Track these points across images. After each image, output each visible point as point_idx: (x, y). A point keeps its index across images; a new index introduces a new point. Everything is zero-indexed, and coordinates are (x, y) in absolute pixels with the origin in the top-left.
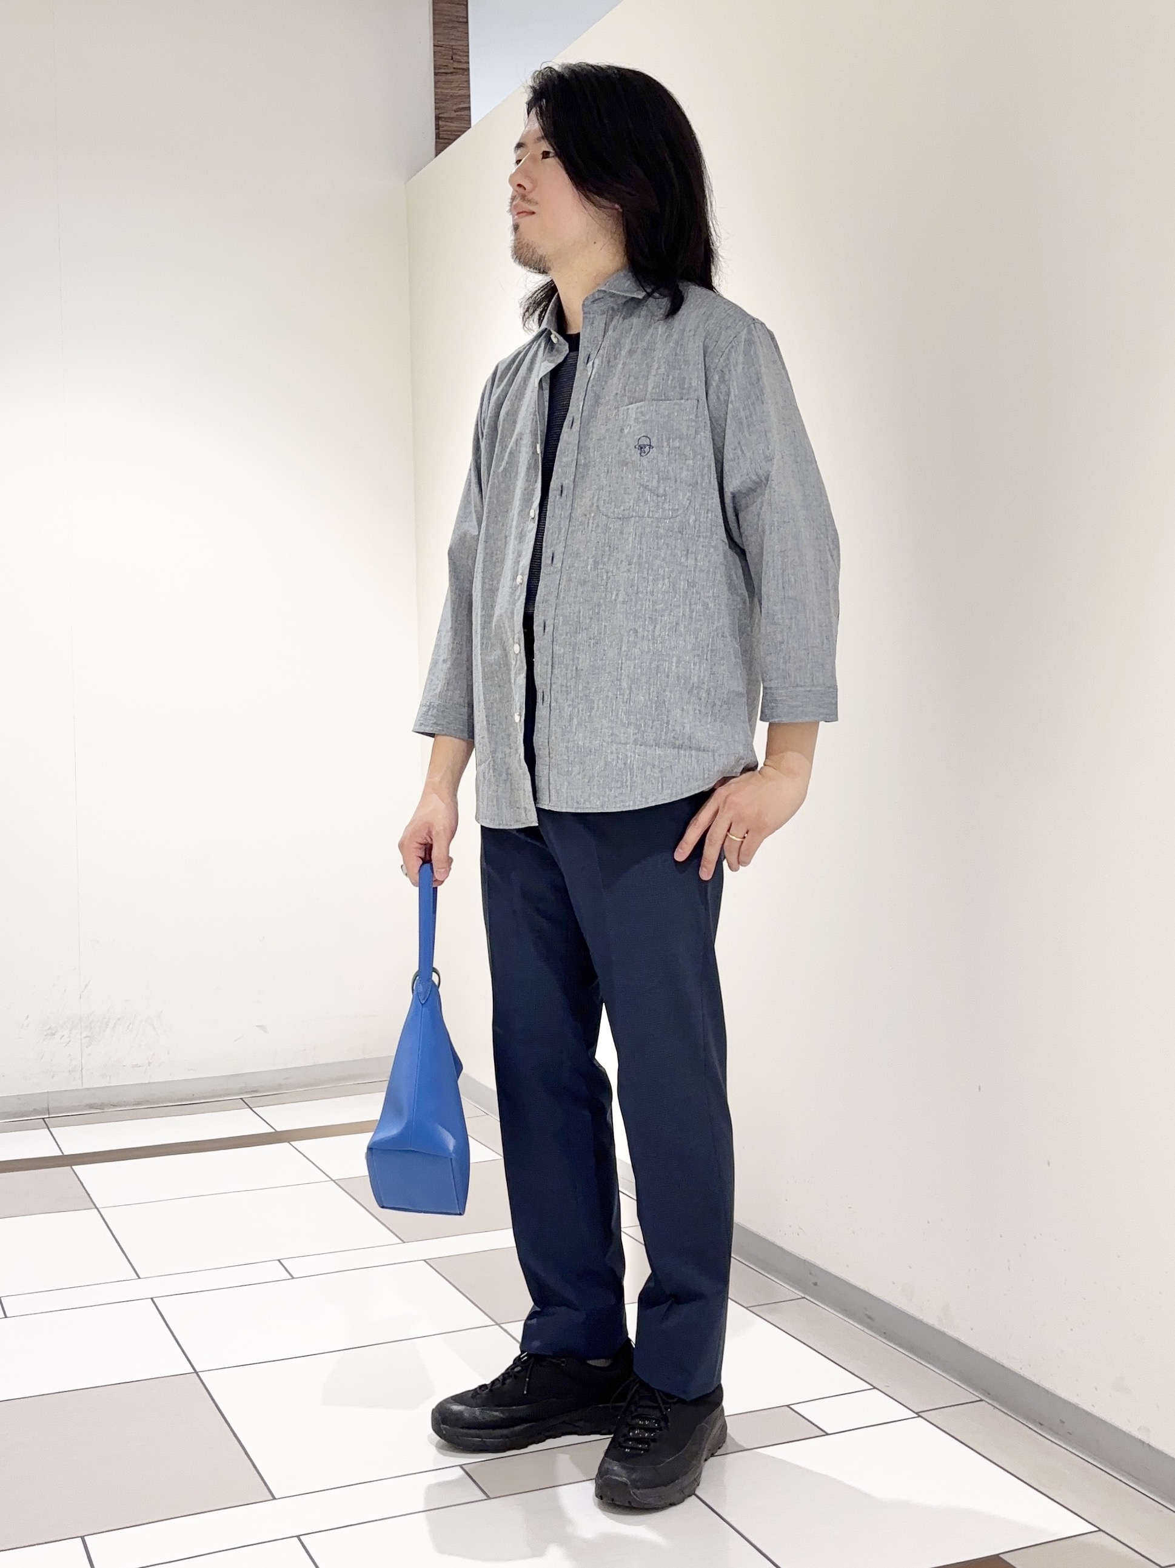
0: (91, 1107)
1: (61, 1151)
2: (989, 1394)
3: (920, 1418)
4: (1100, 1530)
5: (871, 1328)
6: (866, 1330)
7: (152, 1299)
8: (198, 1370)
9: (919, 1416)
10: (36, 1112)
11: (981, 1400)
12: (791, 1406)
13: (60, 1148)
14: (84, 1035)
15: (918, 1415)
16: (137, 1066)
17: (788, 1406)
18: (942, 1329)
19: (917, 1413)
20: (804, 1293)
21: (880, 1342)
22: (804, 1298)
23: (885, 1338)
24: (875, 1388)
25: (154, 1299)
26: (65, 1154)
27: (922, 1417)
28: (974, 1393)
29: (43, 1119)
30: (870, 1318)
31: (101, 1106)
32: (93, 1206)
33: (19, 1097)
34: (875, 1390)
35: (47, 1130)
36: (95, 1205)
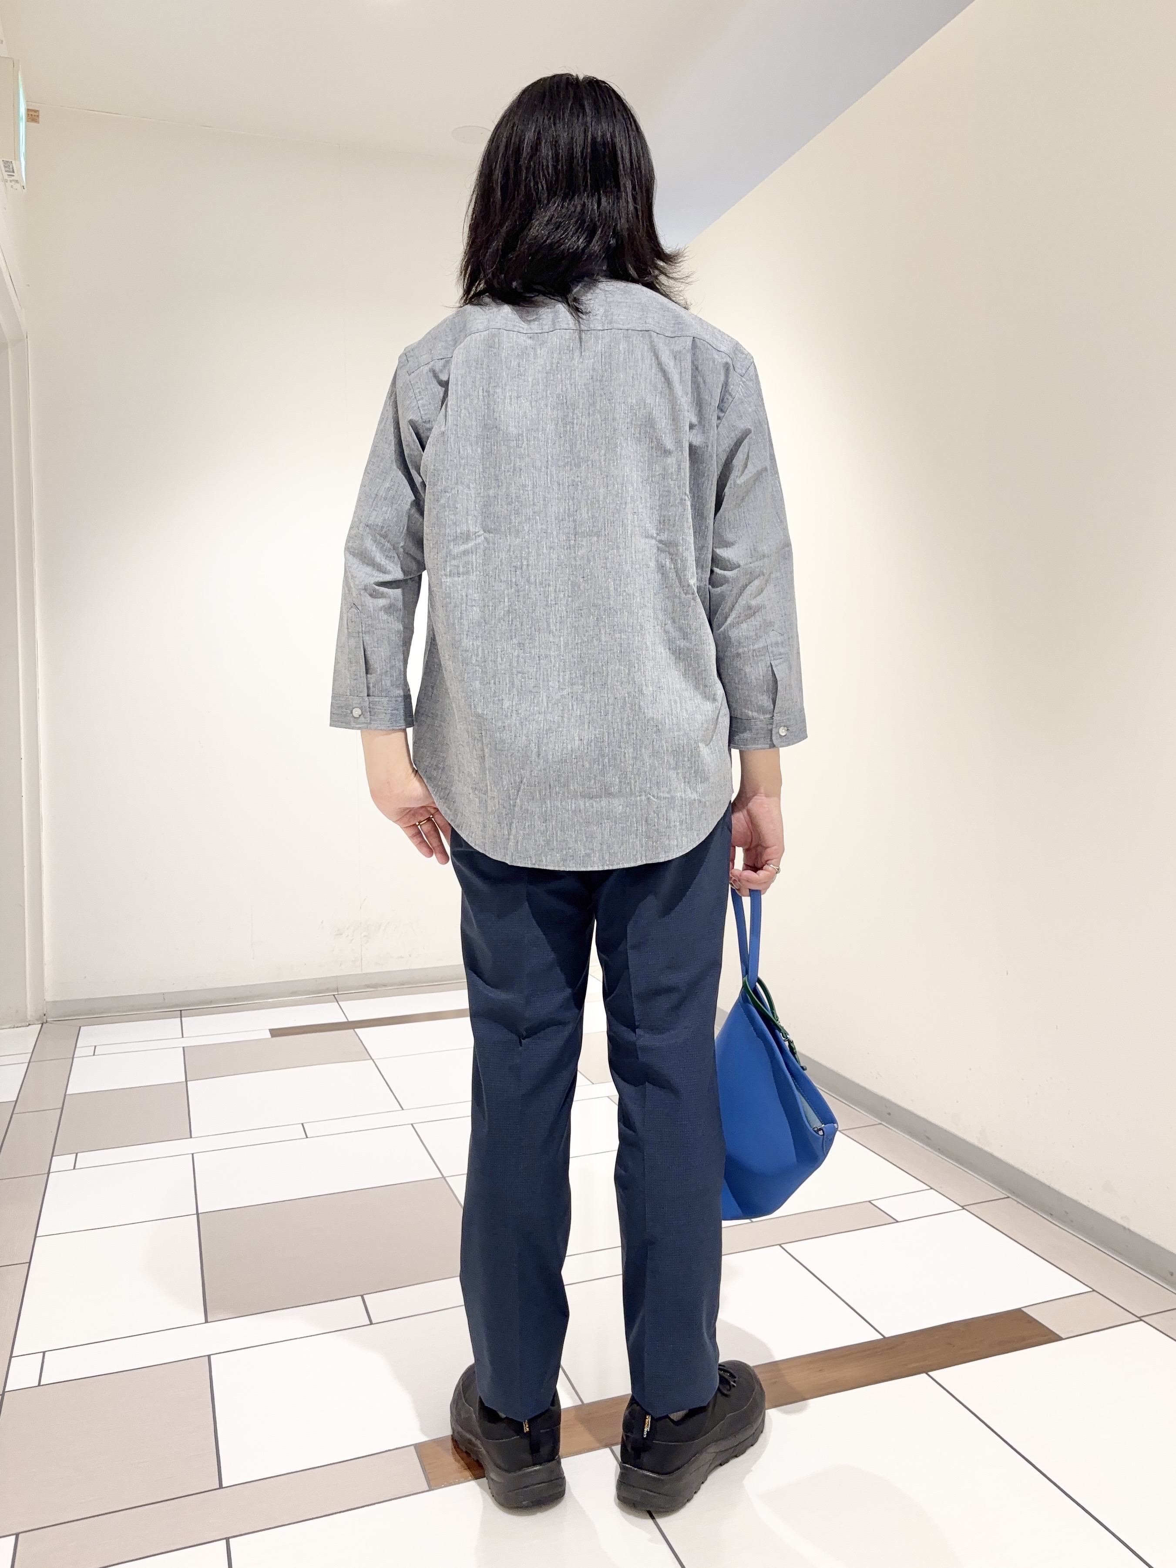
0: (368, 986)
1: (347, 1018)
2: (1014, 1192)
3: (964, 1210)
4: (1094, 1290)
5: (928, 1145)
6: (926, 1147)
7: (412, 1124)
8: (445, 1176)
10: (328, 990)
11: (1008, 1197)
12: (872, 1202)
13: (346, 1016)
14: (363, 935)
15: (963, 1208)
16: (402, 957)
17: (870, 1202)
18: (980, 1146)
19: (962, 1207)
20: (881, 1120)
21: (935, 1155)
22: (881, 1124)
23: (940, 1153)
24: (931, 1188)
25: (414, 1125)
26: (350, 1020)
27: (966, 1210)
28: (1003, 1192)
29: (334, 995)
30: (928, 1138)
31: (375, 986)
32: (369, 1058)
33: (316, 979)
34: (932, 1190)
35: (336, 1003)
36: (371, 1057)
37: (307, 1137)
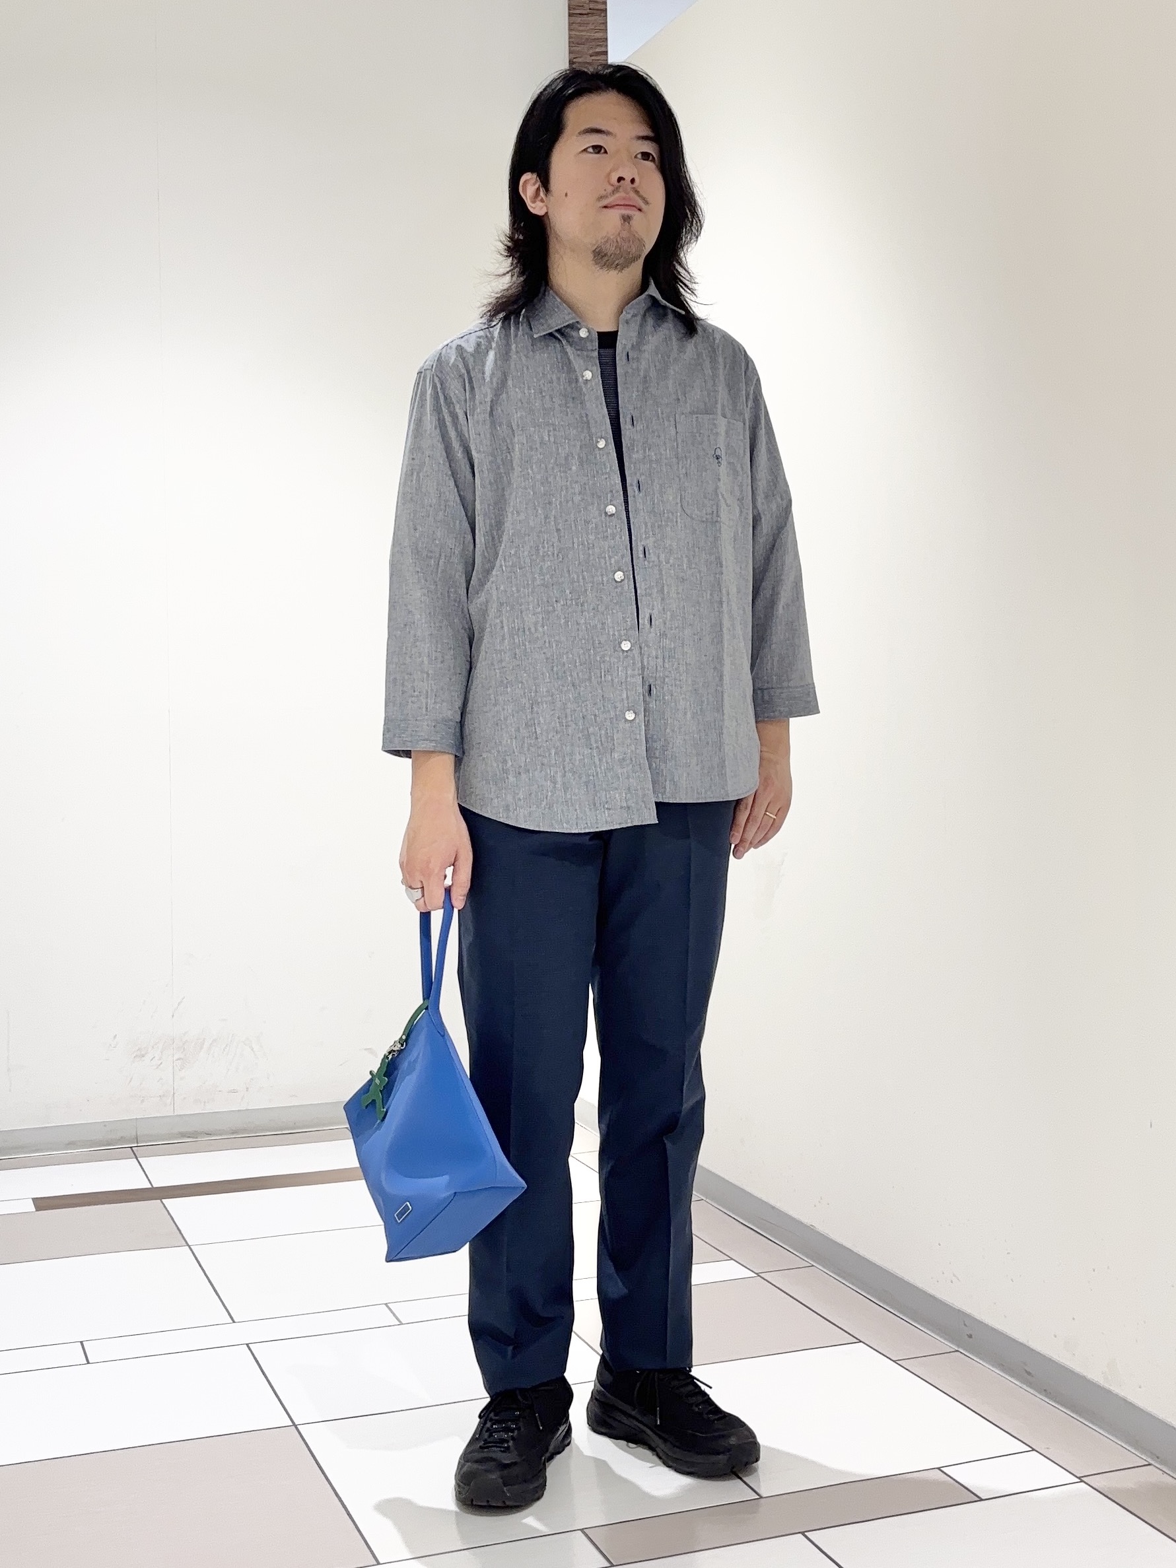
0: (183, 1135)
1: (150, 1183)
2: (1158, 1458)
3: (1082, 1483)
5: (1030, 1385)
6: (1024, 1387)
7: (247, 1345)
8: (296, 1424)
9: (1082, 1481)
10: (122, 1140)
11: (1149, 1465)
12: (942, 1469)
13: (149, 1180)
14: (176, 1057)
15: (1081, 1479)
16: (234, 1091)
17: (939, 1469)
18: (1107, 1386)
19: (1079, 1478)
20: (958, 1346)
22: (958, 1351)
23: (1046, 1396)
24: (1033, 1450)
25: (251, 1346)
26: (155, 1186)
27: (1085, 1482)
28: (1142, 1457)
29: (131, 1147)
30: (1029, 1373)
31: (194, 1135)
32: (184, 1243)
33: (105, 1124)
34: (1034, 1453)
35: (135, 1160)
36: (186, 1242)
37: (88, 1363)
